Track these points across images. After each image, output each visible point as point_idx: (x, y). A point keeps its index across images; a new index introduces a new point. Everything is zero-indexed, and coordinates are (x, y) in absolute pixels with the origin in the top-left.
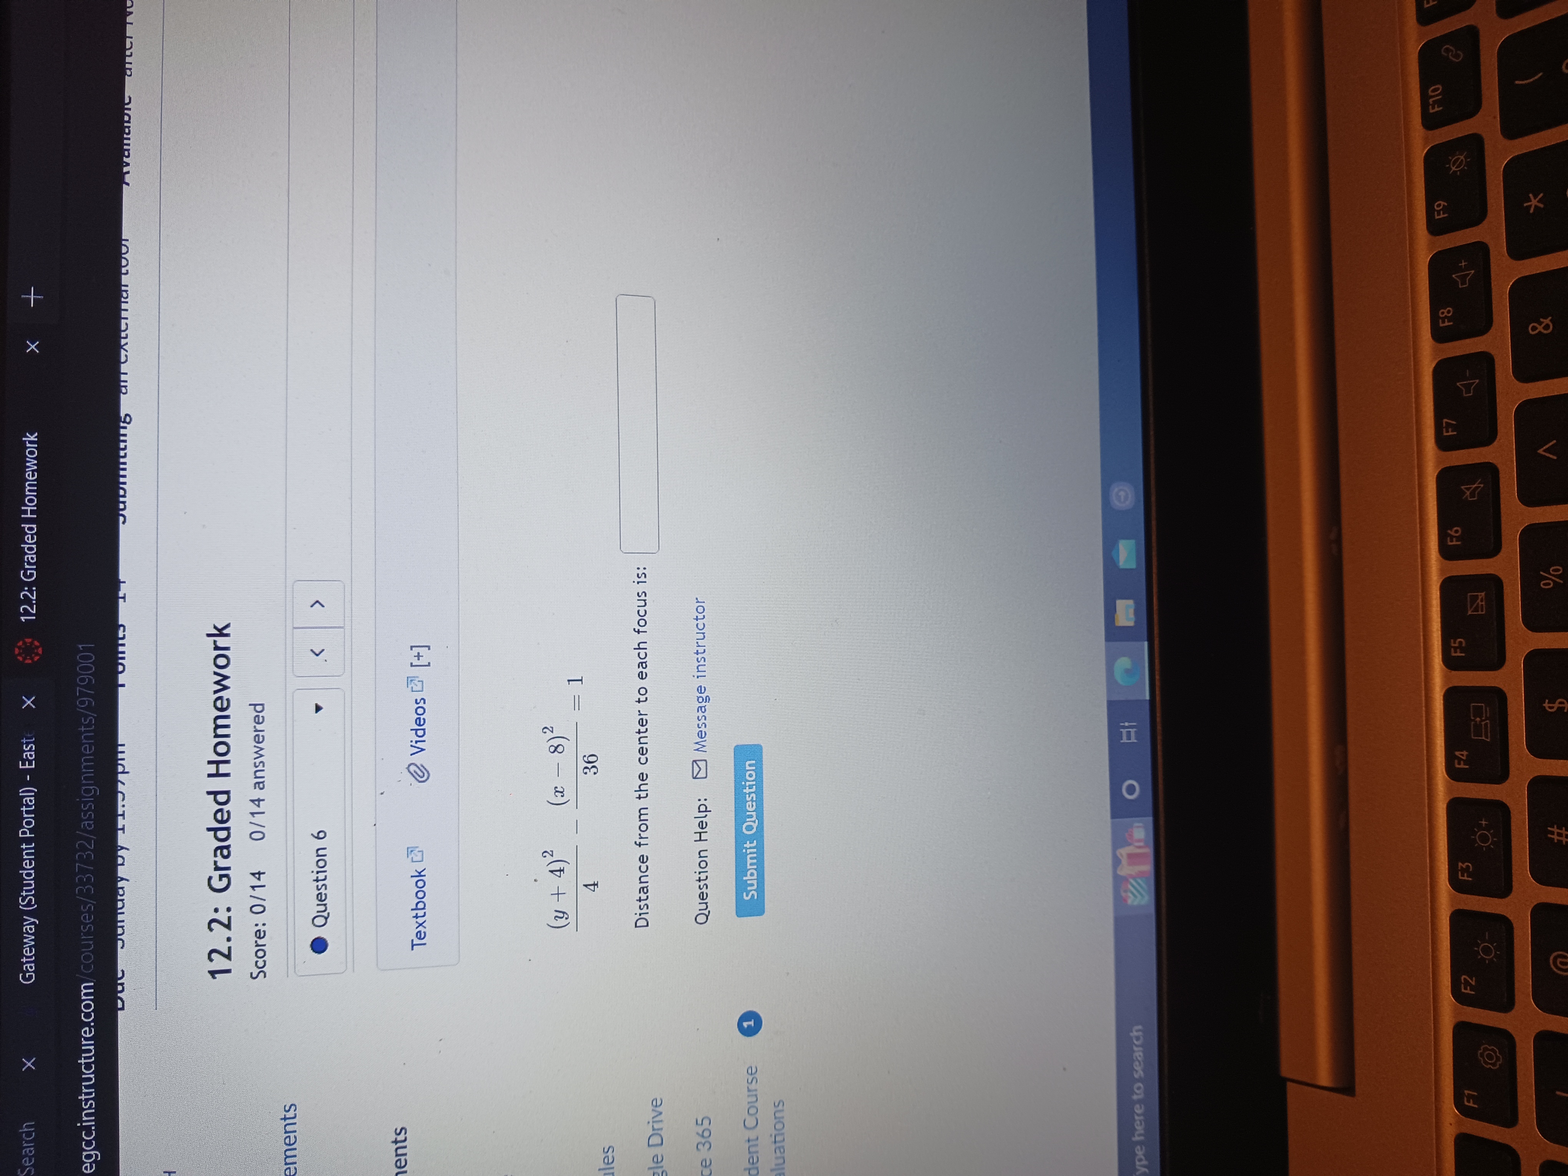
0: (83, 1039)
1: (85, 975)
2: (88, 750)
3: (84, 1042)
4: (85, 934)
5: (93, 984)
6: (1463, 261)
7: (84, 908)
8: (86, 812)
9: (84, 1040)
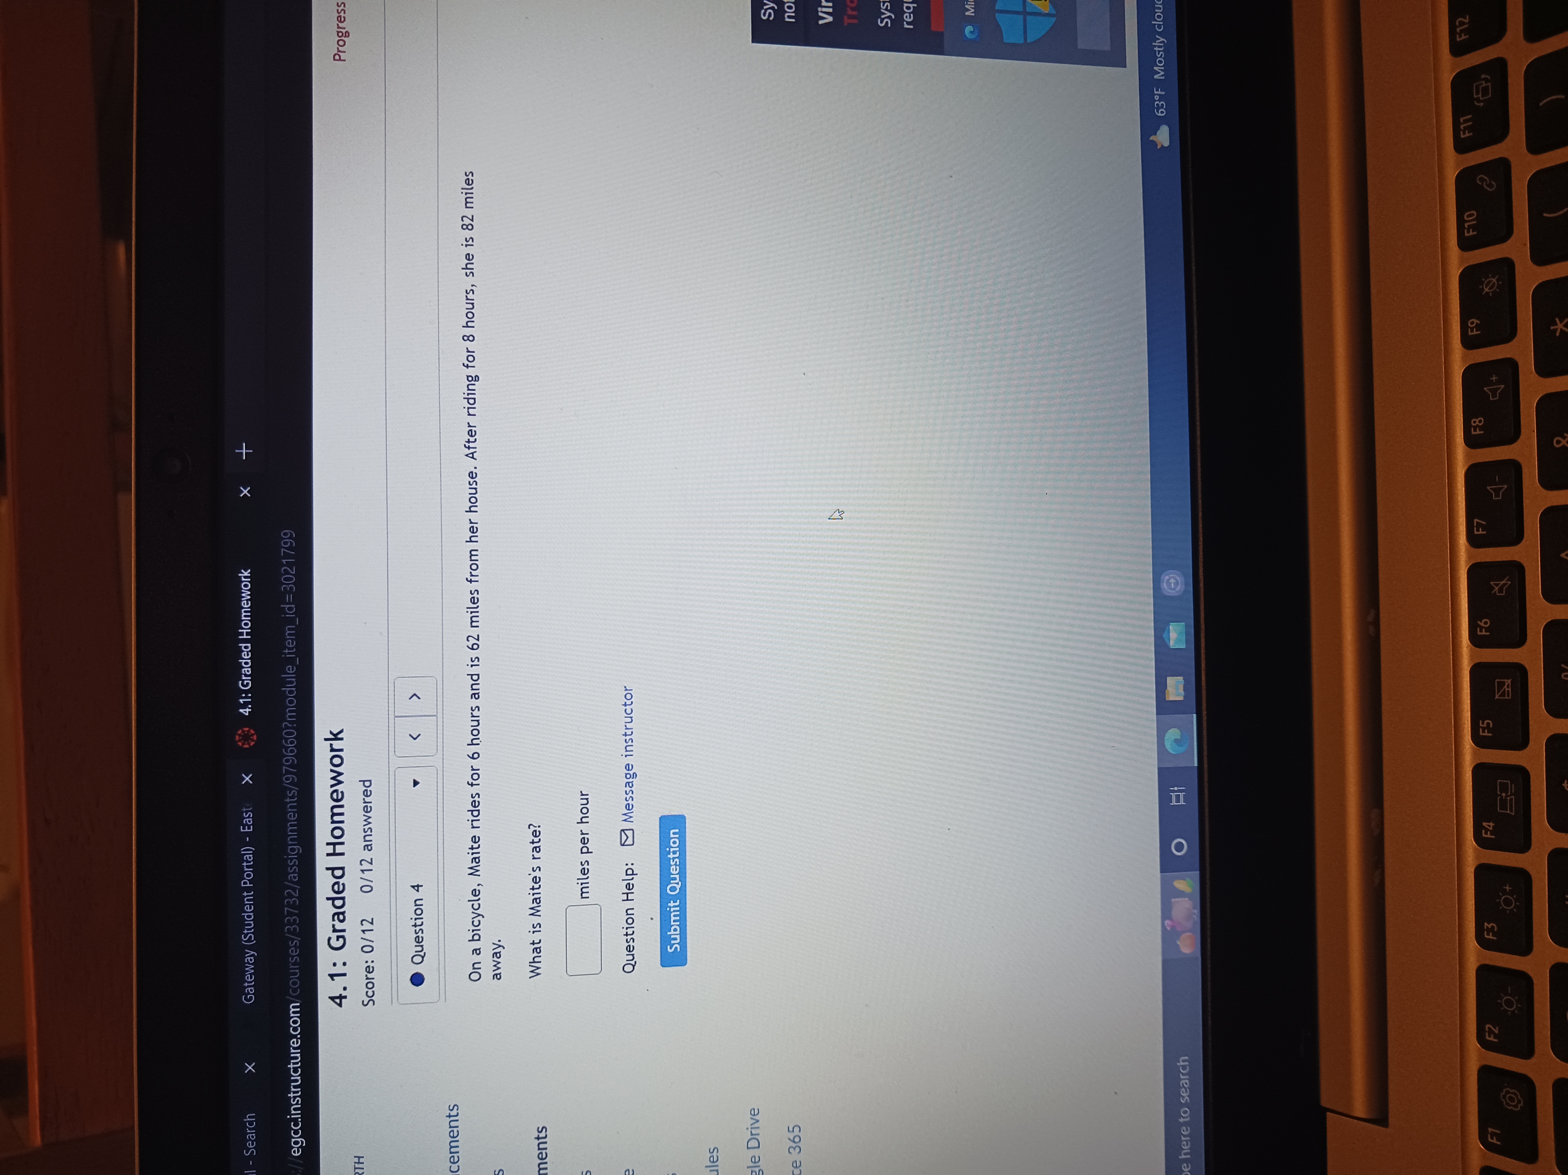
0: (291, 1048)
1: (292, 997)
2: (292, 817)
3: (292, 1051)
4: (293, 964)
5: (298, 1004)
6: (1494, 376)
7: (292, 943)
8: (292, 866)
9: (293, 1049)
